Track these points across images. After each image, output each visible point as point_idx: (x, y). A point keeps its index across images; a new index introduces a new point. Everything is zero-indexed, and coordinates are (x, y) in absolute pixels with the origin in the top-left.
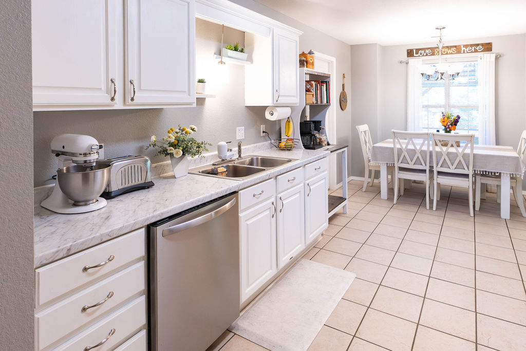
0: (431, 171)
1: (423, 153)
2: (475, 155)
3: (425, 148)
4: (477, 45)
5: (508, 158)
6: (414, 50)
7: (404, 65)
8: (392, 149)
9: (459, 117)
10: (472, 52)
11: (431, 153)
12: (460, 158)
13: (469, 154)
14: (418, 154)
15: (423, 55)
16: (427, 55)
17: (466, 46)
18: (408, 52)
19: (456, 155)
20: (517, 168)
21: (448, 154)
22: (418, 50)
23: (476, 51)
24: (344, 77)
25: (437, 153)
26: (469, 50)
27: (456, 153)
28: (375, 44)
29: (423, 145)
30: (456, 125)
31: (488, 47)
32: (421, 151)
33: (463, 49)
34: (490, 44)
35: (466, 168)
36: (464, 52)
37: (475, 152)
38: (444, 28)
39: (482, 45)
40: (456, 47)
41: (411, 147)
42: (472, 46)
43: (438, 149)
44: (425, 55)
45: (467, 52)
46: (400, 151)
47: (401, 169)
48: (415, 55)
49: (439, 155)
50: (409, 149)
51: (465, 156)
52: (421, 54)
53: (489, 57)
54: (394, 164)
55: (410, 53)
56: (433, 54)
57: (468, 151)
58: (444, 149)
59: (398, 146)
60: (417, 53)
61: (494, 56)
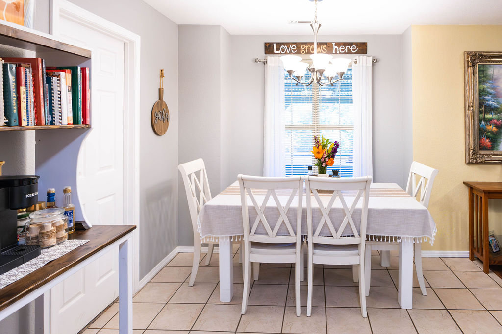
0: (304, 244)
1: (291, 212)
3: (294, 204)
4: (351, 44)
6: (275, 44)
7: (260, 65)
8: (239, 209)
9: (337, 145)
10: (345, 53)
11: (304, 212)
13: (360, 210)
14: (283, 217)
15: (286, 53)
16: (291, 52)
17: (338, 44)
18: (266, 47)
19: (342, 212)
20: (425, 228)
21: (332, 212)
22: (279, 45)
23: (350, 52)
24: (162, 76)
25: (314, 211)
26: (342, 50)
27: (343, 210)
28: (217, 27)
29: (291, 199)
31: (362, 48)
33: (335, 47)
34: (365, 44)
35: (356, 234)
36: (336, 53)
39: (357, 44)
40: (326, 44)
41: (271, 203)
42: (345, 44)
44: (288, 52)
45: (340, 53)
46: (253, 211)
47: (254, 244)
48: (275, 52)
49: (317, 213)
50: (269, 208)
51: (356, 214)
52: (283, 50)
53: (365, 62)
54: (242, 236)
55: (269, 49)
56: (298, 53)
58: (325, 199)
59: (249, 203)
60: (278, 49)
61: (370, 59)
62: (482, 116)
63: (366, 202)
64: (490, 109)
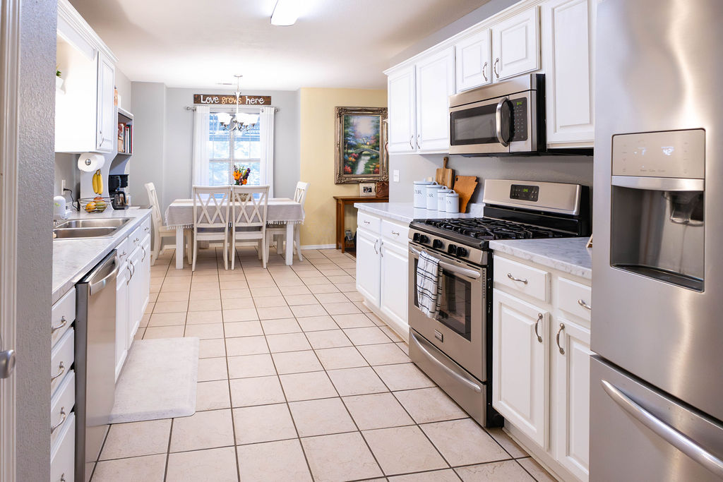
0: (230, 229)
1: (223, 209)
2: (268, 206)
3: (225, 204)
4: (259, 97)
5: (293, 206)
6: (202, 96)
7: (190, 112)
9: (249, 170)
10: (255, 104)
11: (231, 208)
12: (256, 211)
13: (263, 206)
14: (218, 211)
15: (211, 103)
16: (214, 103)
17: (250, 97)
18: (195, 98)
19: (253, 207)
20: (299, 215)
21: (247, 207)
22: (205, 96)
23: (258, 103)
25: (236, 207)
26: (252, 102)
28: (162, 84)
29: (222, 202)
30: (246, 178)
31: (267, 101)
32: (222, 207)
33: (247, 100)
34: (269, 97)
35: (261, 221)
36: (248, 104)
37: (269, 204)
38: (241, 76)
39: (264, 97)
40: (241, 97)
41: (212, 204)
42: (255, 97)
43: (237, 204)
45: (251, 104)
47: (200, 230)
48: (202, 102)
49: (240, 208)
51: (261, 208)
52: (209, 101)
53: (268, 111)
55: (197, 99)
56: (220, 103)
57: (263, 203)
58: (243, 203)
59: (198, 204)
60: (204, 100)
61: (273, 109)
62: (346, 151)
63: (267, 201)
64: (351, 146)
